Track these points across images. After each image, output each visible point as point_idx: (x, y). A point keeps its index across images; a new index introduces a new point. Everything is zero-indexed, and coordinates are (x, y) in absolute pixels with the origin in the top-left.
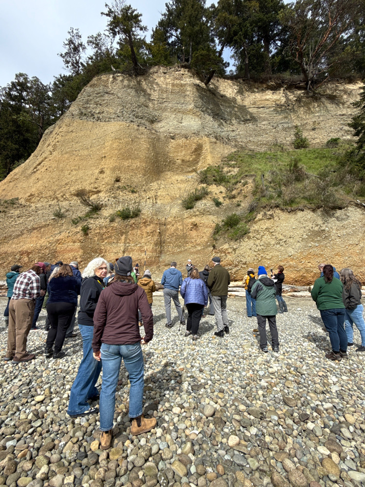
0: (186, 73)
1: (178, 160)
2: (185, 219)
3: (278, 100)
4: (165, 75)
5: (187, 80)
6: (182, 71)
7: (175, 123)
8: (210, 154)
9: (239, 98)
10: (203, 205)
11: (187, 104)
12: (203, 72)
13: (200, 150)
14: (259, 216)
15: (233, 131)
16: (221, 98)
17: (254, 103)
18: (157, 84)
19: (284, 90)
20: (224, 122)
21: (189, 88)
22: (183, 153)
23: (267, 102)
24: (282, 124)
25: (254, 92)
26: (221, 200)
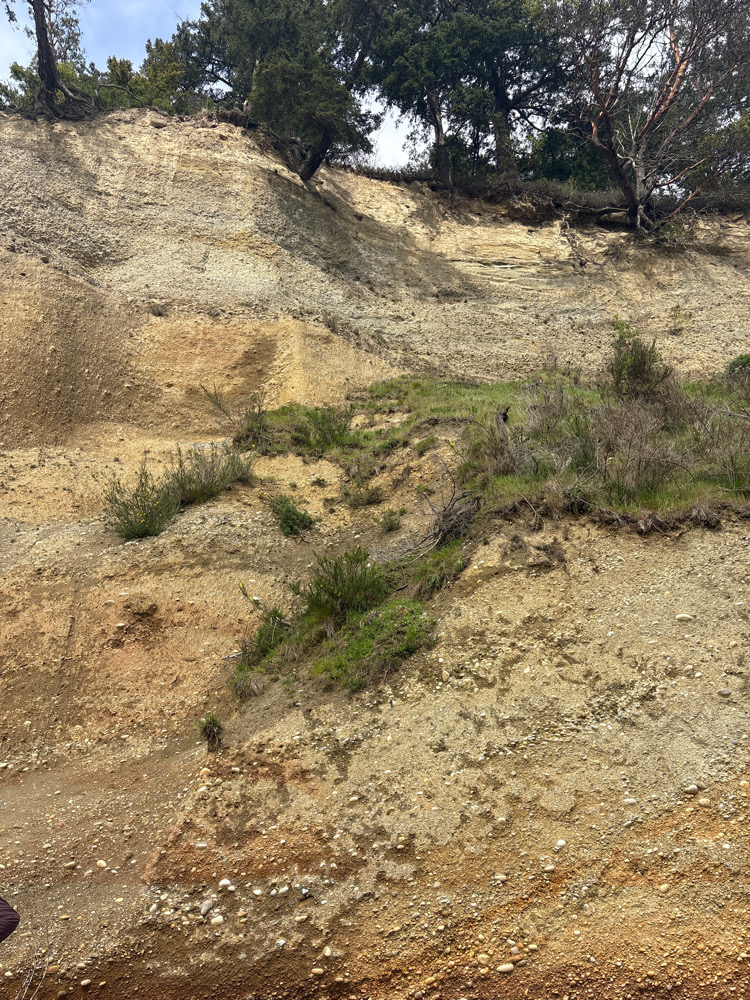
0: (239, 136)
1: (170, 385)
2: (95, 582)
3: (549, 250)
4: (156, 130)
5: (237, 154)
6: (222, 128)
7: (179, 268)
8: (301, 371)
9: (419, 231)
10: (211, 522)
11: (228, 218)
12: (295, 142)
13: (263, 358)
14: (487, 556)
15: (399, 318)
16: (356, 221)
17: (471, 251)
18: (127, 150)
19: (564, 227)
20: (366, 289)
21: (238, 175)
22: (196, 365)
23: (512, 252)
24: (567, 315)
25: (469, 222)
26: (314, 508)
